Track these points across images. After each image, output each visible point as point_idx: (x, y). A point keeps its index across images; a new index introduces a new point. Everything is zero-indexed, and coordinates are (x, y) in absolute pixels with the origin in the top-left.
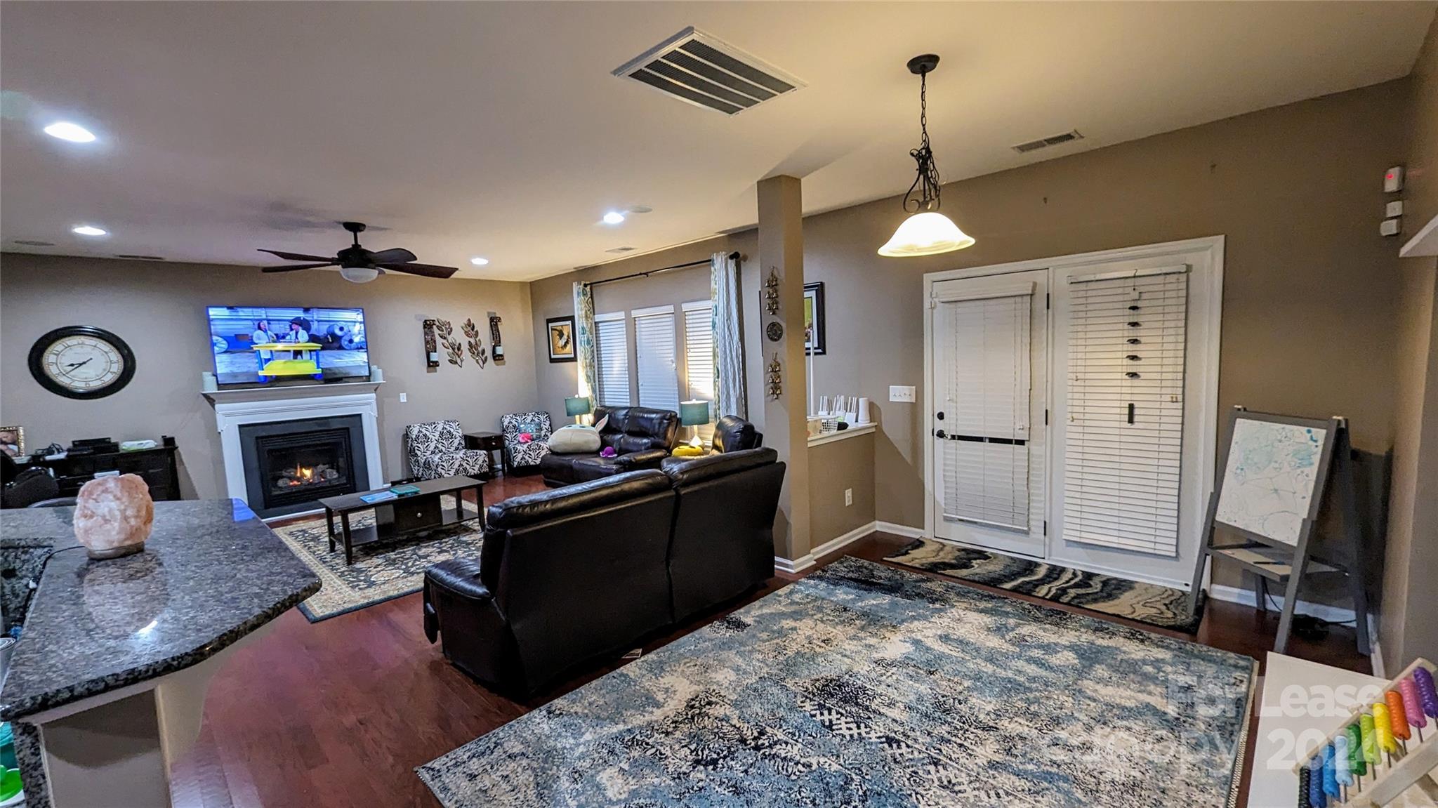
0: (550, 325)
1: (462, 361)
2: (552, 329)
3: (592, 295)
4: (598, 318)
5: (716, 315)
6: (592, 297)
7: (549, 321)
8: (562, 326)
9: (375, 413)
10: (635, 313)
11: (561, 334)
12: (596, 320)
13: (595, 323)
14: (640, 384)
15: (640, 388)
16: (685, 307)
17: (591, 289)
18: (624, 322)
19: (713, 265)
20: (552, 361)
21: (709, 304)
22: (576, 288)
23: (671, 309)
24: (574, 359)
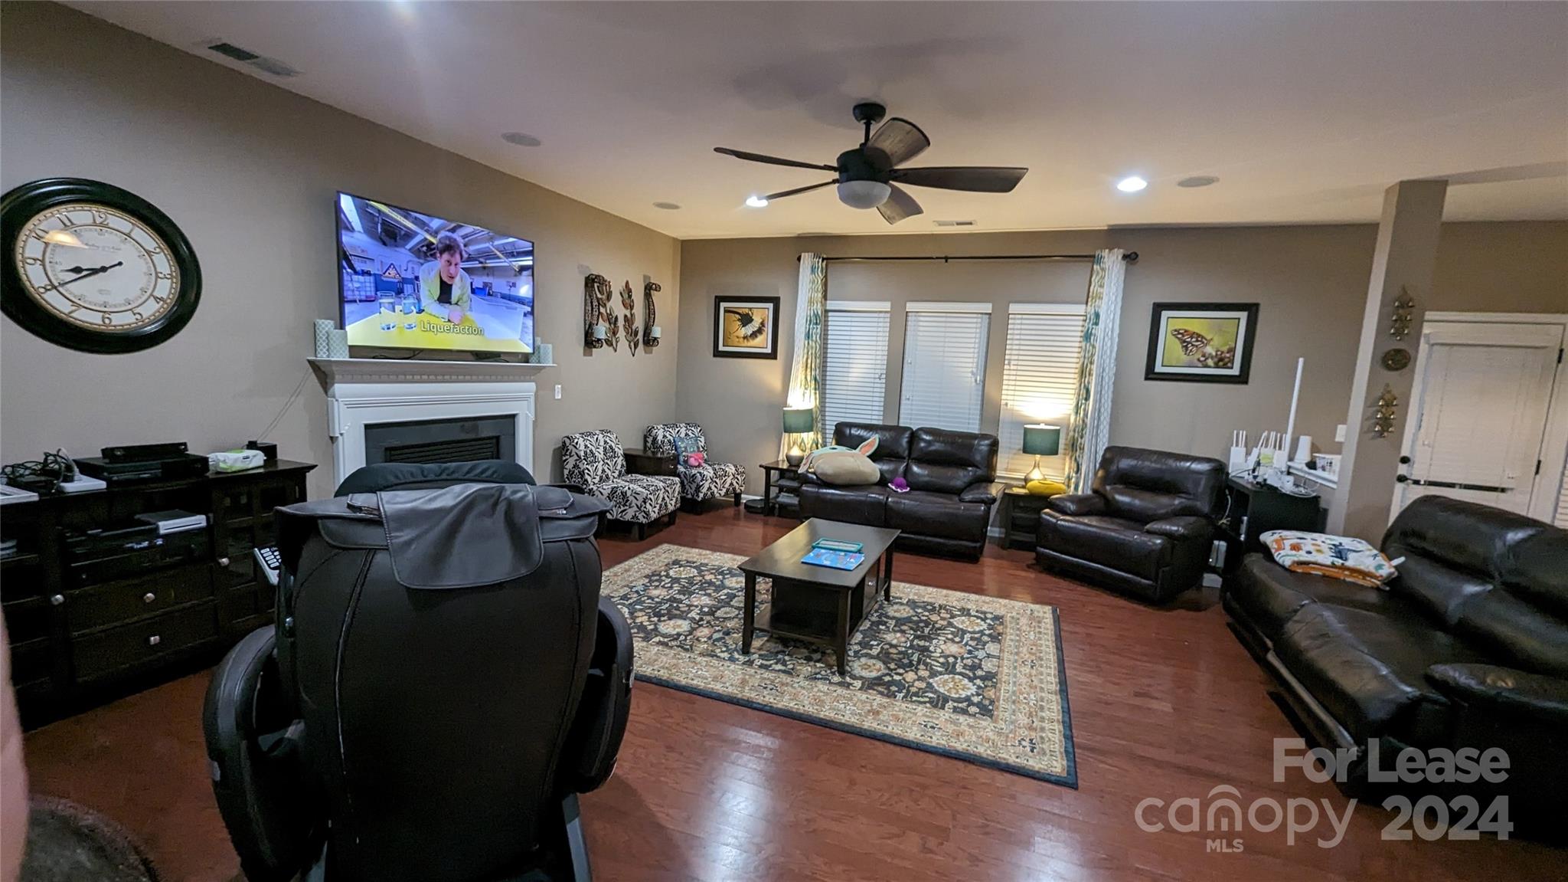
0: (723, 305)
1: (617, 342)
2: (727, 311)
3: (826, 272)
4: (831, 304)
5: (1096, 324)
6: (826, 277)
7: (719, 299)
8: (750, 309)
9: (532, 417)
10: (910, 306)
11: (746, 320)
12: (828, 308)
13: (827, 311)
14: (903, 398)
15: (903, 402)
16: (1013, 308)
17: (826, 265)
18: (888, 315)
19: (1099, 263)
20: (717, 354)
21: (1080, 309)
22: (807, 259)
23: (987, 308)
24: (773, 355)
